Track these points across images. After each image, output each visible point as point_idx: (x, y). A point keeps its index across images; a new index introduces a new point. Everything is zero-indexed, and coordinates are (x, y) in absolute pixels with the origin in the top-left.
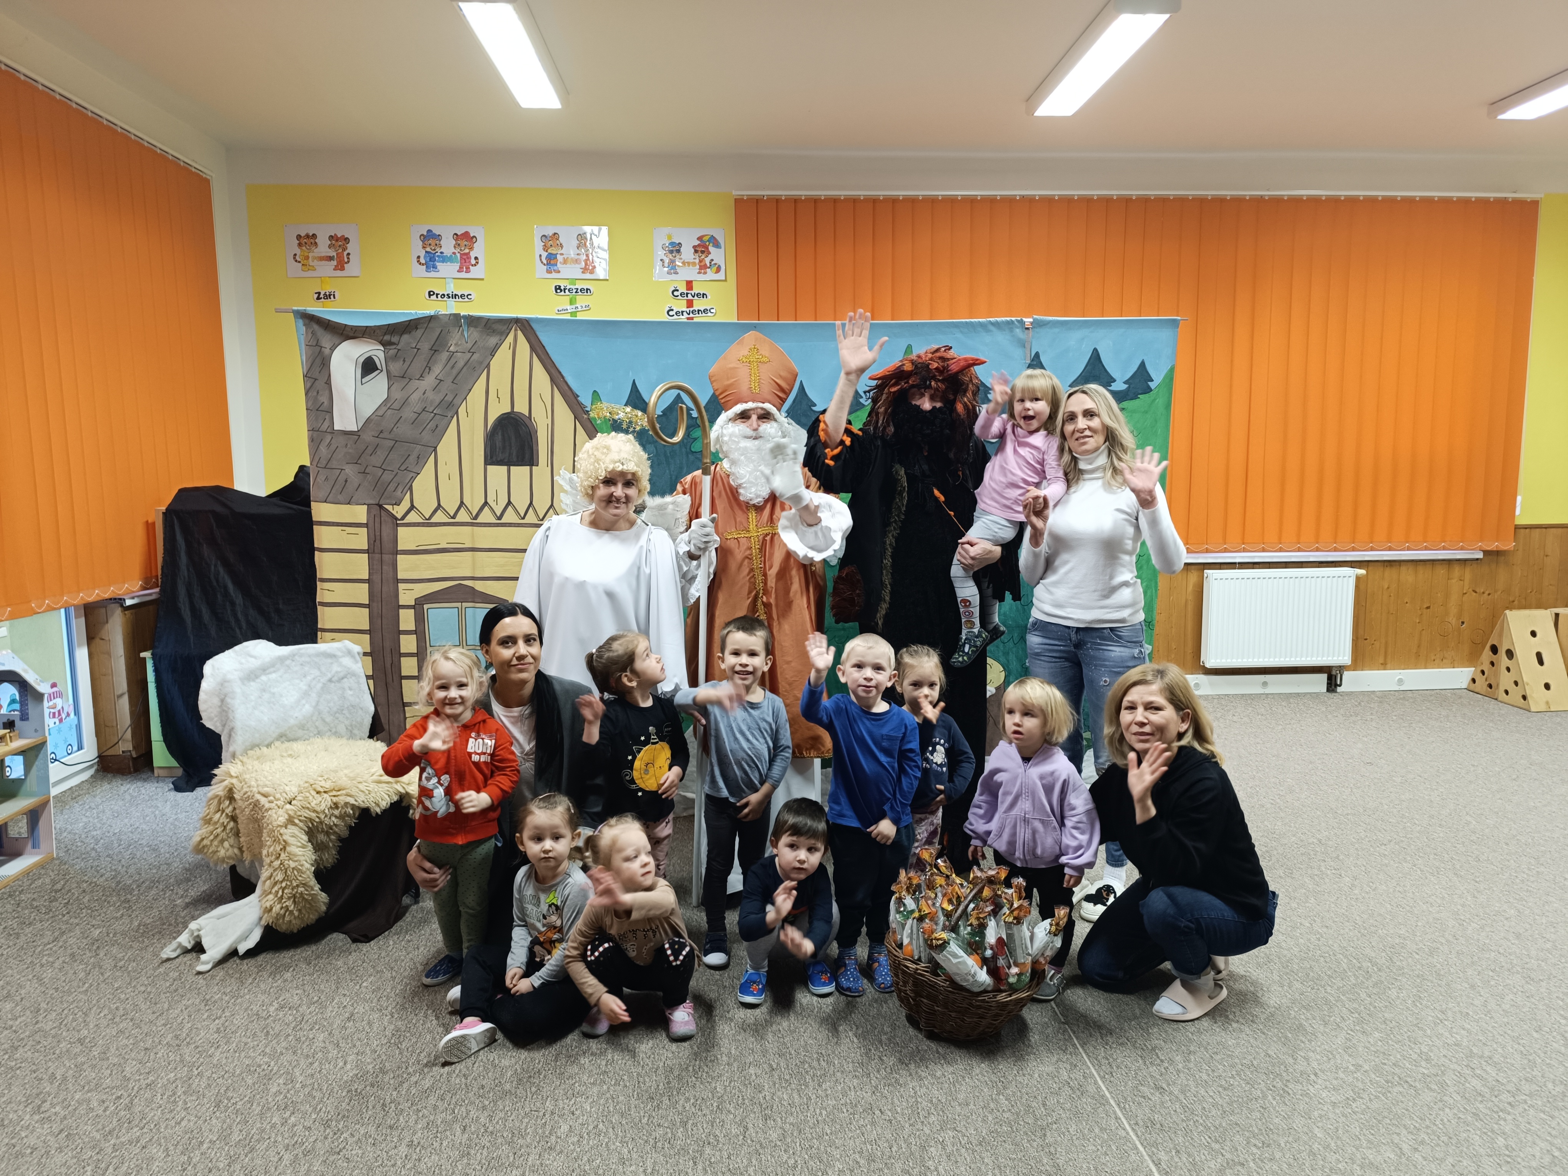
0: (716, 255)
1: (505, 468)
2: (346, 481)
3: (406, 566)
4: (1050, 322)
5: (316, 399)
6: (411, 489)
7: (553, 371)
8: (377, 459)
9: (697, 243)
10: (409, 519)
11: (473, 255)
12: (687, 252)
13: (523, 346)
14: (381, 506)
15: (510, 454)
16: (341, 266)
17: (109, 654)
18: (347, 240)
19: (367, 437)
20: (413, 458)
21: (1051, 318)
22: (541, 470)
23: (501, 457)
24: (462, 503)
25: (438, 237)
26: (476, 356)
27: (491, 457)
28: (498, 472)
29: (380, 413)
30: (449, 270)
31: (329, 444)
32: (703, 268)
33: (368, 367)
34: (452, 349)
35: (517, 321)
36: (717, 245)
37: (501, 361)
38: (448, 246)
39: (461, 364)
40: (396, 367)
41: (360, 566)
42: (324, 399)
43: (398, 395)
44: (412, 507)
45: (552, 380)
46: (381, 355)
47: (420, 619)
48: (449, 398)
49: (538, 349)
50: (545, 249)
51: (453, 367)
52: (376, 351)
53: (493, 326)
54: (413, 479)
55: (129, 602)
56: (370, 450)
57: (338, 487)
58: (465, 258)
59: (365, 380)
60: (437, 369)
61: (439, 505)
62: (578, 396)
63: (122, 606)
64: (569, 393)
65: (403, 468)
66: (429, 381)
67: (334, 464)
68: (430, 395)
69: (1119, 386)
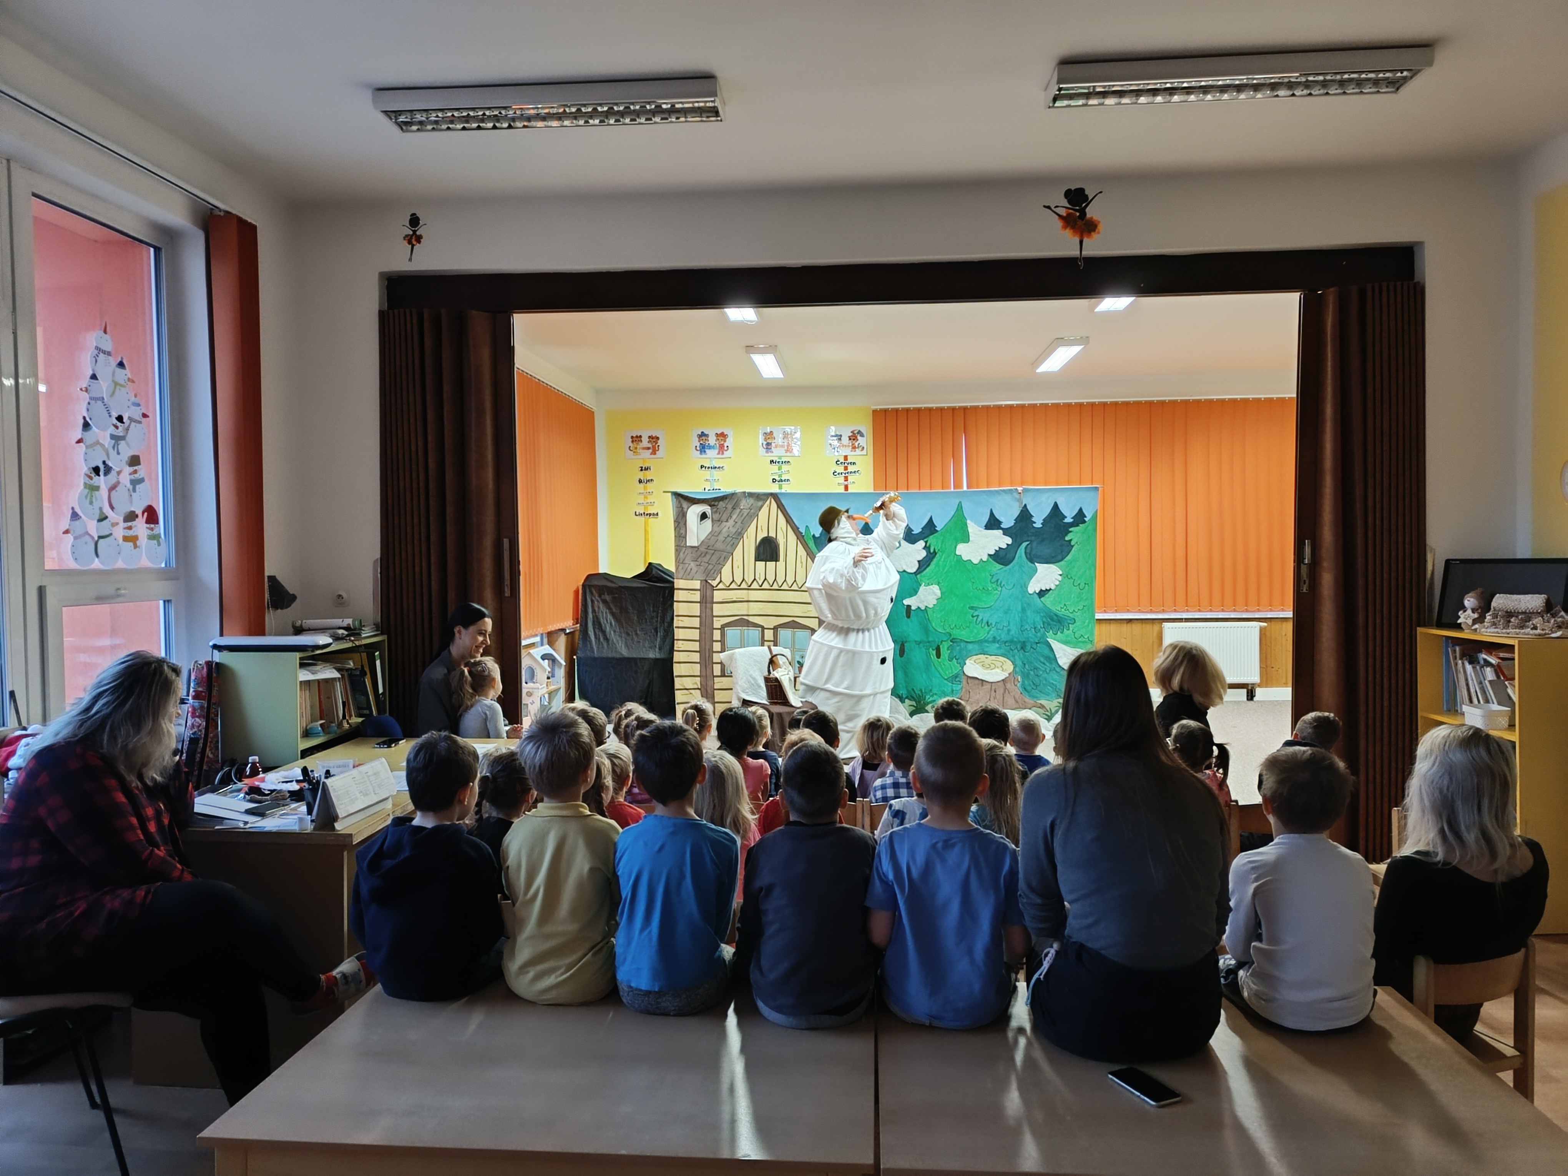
0: (861, 441)
1: (764, 563)
2: (691, 569)
3: (717, 609)
5: (679, 532)
6: (720, 573)
7: (787, 517)
8: (706, 559)
9: (851, 434)
10: (719, 587)
11: (726, 445)
12: (845, 440)
13: (774, 505)
14: (706, 581)
15: (767, 556)
16: (654, 453)
18: (658, 438)
19: (702, 549)
20: (722, 559)
22: (780, 564)
23: (762, 557)
24: (744, 579)
25: (707, 436)
26: (752, 511)
27: (758, 558)
28: (761, 565)
29: (709, 537)
30: (711, 453)
31: (683, 552)
32: (854, 448)
33: (704, 516)
34: (742, 507)
35: (771, 494)
36: (862, 435)
37: (763, 513)
38: (712, 440)
39: (745, 515)
40: (716, 517)
41: (696, 609)
42: (683, 531)
43: (716, 529)
44: (721, 581)
45: (787, 521)
46: (710, 511)
47: (723, 635)
48: (739, 530)
49: (781, 506)
50: (765, 440)
51: (741, 516)
52: (706, 508)
53: (760, 496)
54: (722, 568)
55: (568, 631)
56: (703, 555)
57: (687, 572)
58: (722, 447)
59: (702, 523)
60: (734, 517)
61: (733, 581)
62: (799, 528)
63: (565, 632)
64: (795, 527)
65: (717, 563)
66: (731, 522)
67: (686, 561)
68: (731, 530)
69: (1069, 520)
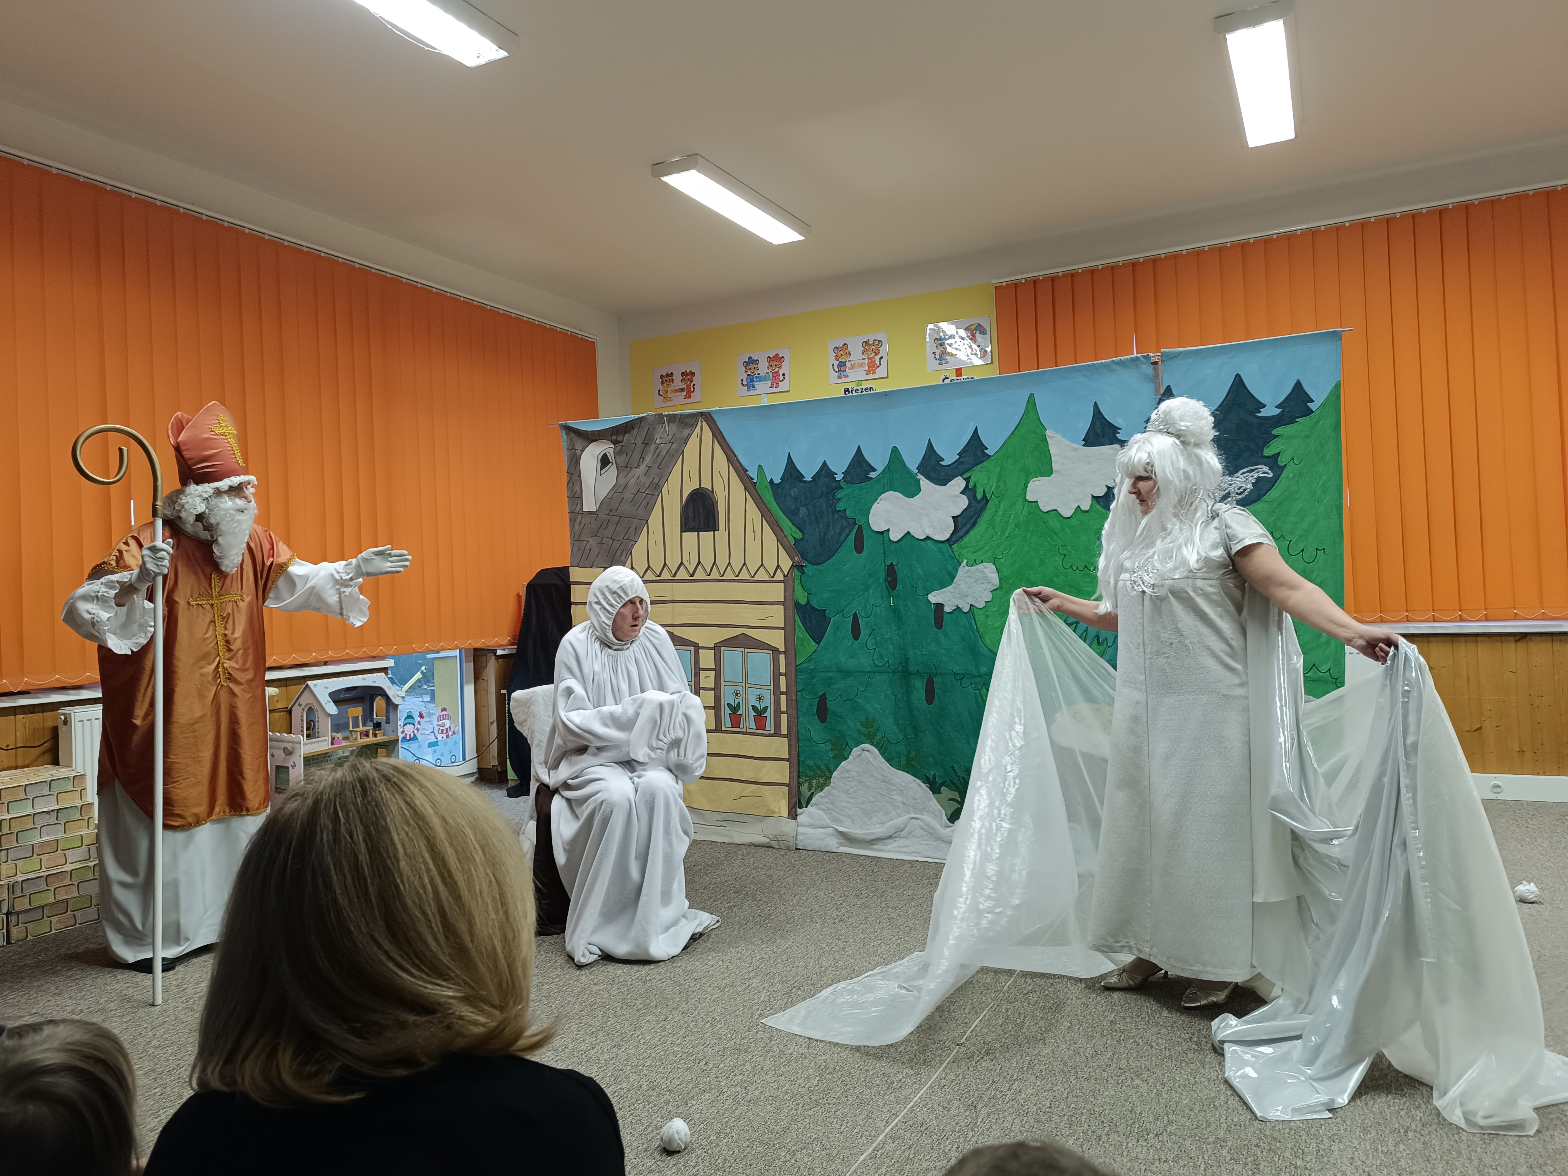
0: (982, 341)
1: (696, 534)
2: (590, 550)
4: (1181, 352)
5: (572, 489)
6: (631, 554)
7: (728, 452)
8: (609, 532)
11: (781, 373)
13: (708, 433)
15: (699, 522)
16: (688, 396)
17: (487, 691)
18: (693, 374)
19: (602, 515)
20: (632, 530)
21: (1182, 349)
22: (721, 534)
23: (692, 525)
24: (665, 564)
25: (756, 362)
26: (674, 446)
27: (685, 526)
28: (690, 537)
29: (611, 496)
30: (762, 387)
31: (580, 522)
33: (605, 461)
34: (658, 442)
35: (702, 414)
36: (983, 331)
37: (691, 448)
38: (763, 368)
39: (664, 453)
40: (622, 460)
42: (577, 488)
43: (622, 481)
45: (728, 459)
46: (612, 451)
48: (656, 481)
49: (717, 434)
50: (837, 358)
51: (658, 456)
52: (608, 448)
53: (685, 420)
54: (633, 546)
55: (499, 652)
56: (605, 525)
57: (585, 555)
58: (775, 375)
59: (602, 472)
60: (648, 459)
61: (646, 566)
62: (747, 471)
63: (495, 655)
64: (740, 469)
65: (625, 538)
66: (643, 467)
67: (583, 538)
68: (642, 479)
69: (1270, 411)
